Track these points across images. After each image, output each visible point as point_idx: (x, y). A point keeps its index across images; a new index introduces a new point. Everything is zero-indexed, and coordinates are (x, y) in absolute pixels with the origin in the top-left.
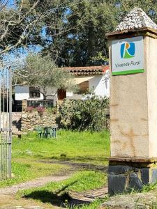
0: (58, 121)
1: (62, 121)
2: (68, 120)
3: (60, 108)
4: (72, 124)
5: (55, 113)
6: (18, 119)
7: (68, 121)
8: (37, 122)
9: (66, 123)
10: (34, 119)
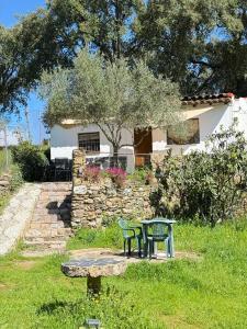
0: (155, 199)
1: (163, 200)
2: (174, 198)
3: (158, 171)
4: (183, 205)
5: (147, 183)
6: (60, 198)
7: (175, 201)
8: (109, 204)
9: (171, 205)
10: (103, 197)
